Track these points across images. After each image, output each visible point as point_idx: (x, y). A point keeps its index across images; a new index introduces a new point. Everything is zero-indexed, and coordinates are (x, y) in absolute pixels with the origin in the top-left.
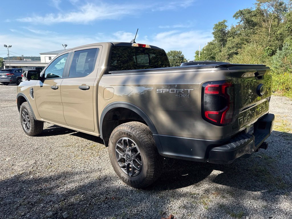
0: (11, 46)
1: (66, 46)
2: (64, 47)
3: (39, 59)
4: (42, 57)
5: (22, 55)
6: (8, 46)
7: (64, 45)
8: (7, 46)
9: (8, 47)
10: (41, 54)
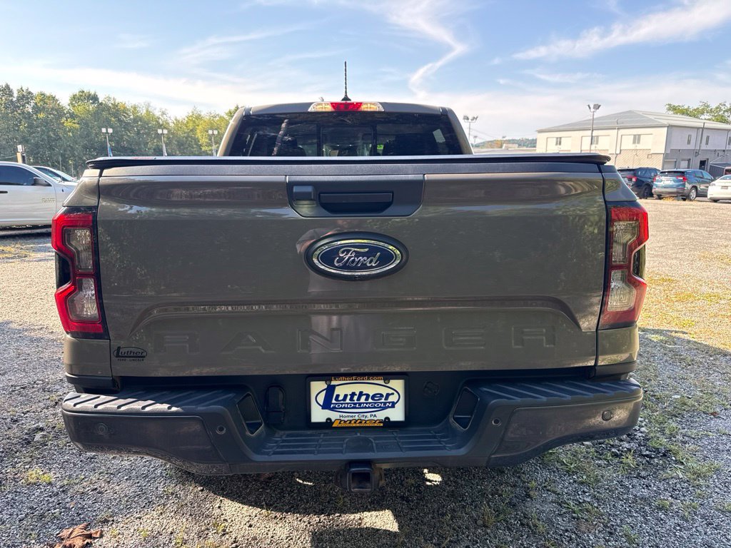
0: (476, 119)
1: (597, 107)
2: (592, 110)
3: (533, 143)
4: (541, 138)
5: (504, 137)
6: (470, 118)
7: (592, 106)
8: (468, 119)
9: (470, 120)
10: (540, 131)
